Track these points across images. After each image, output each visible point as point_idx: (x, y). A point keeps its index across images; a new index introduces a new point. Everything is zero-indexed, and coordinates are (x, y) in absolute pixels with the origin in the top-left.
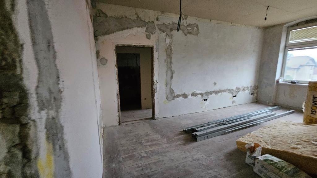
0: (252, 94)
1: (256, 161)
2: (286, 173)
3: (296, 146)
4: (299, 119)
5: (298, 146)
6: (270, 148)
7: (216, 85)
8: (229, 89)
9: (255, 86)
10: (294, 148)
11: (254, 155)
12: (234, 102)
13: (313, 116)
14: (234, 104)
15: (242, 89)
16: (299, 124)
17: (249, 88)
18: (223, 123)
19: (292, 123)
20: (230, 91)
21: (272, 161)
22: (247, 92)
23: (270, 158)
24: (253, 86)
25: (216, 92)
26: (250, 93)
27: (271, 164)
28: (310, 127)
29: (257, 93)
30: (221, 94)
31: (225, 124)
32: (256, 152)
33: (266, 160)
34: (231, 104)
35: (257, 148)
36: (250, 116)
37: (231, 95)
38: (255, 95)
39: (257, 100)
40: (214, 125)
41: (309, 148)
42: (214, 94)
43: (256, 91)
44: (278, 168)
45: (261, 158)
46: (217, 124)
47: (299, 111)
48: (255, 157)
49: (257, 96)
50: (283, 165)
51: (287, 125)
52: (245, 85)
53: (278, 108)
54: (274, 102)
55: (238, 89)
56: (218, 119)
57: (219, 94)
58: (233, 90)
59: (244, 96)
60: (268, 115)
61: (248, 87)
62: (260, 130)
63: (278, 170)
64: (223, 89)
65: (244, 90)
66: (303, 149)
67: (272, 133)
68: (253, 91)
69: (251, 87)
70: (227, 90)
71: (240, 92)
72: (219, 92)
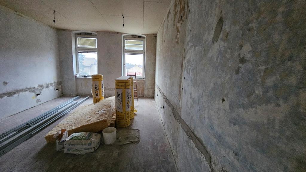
0: (57, 90)
1: (65, 143)
2: (85, 139)
3: (89, 119)
4: (91, 101)
5: (90, 119)
6: (74, 128)
7: (8, 84)
8: (29, 87)
9: (58, 82)
10: (88, 121)
11: (63, 139)
12: (38, 101)
13: (97, 97)
14: (39, 103)
15: (45, 86)
16: (91, 105)
17: (53, 84)
18: (27, 126)
19: (88, 105)
20: (31, 90)
21: (76, 136)
22: (52, 88)
23: (74, 136)
24: (56, 82)
25: (10, 94)
26: (54, 89)
27: (75, 139)
28: (96, 104)
29: (62, 88)
30: (18, 95)
31: (30, 126)
32: (64, 137)
33: (71, 139)
34: (36, 104)
35: (64, 133)
36: (57, 110)
37: (33, 94)
38: (60, 90)
39: (63, 94)
40: (14, 133)
41: (95, 117)
42: (6, 97)
43: (60, 86)
44: (80, 139)
45: (67, 139)
46: (17, 131)
47: (91, 96)
48: (64, 140)
49: (62, 91)
50: (83, 135)
51: (84, 108)
52: (48, 82)
53: (79, 97)
54: (76, 93)
55: (41, 86)
56: (19, 125)
57: (16, 95)
58: (35, 88)
59: (49, 92)
60: (72, 104)
61: (51, 84)
62: (67, 118)
63: (80, 141)
64: (21, 88)
65: (48, 86)
66: (93, 119)
67: (75, 117)
68: (58, 86)
69: (55, 83)
70: (27, 89)
71: (44, 89)
72: (14, 93)
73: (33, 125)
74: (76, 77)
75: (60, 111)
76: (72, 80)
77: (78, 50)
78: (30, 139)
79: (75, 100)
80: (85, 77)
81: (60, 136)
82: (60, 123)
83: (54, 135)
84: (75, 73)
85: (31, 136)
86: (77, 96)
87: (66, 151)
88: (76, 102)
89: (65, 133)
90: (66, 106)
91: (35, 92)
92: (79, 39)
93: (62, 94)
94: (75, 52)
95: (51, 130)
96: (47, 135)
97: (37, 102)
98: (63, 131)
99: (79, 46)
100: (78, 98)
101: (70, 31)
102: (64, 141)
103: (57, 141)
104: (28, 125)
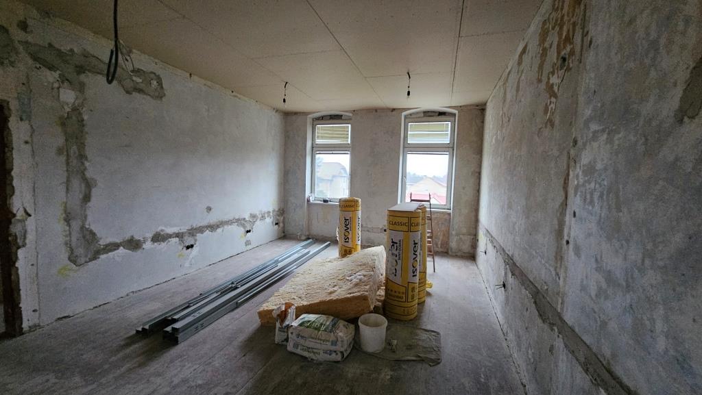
0: (276, 224)
1: (290, 330)
2: (325, 330)
3: (332, 290)
4: (334, 253)
5: (335, 289)
6: (305, 303)
7: (213, 210)
8: (237, 218)
9: (279, 209)
10: (331, 293)
11: (287, 323)
12: (248, 243)
13: (346, 244)
14: (249, 247)
15: (260, 216)
16: (335, 259)
17: (271, 214)
18: (232, 287)
19: (329, 260)
20: (240, 221)
21: (309, 321)
22: (269, 220)
23: (306, 319)
24: (277, 210)
25: (213, 227)
26: (273, 223)
27: (308, 327)
28: (345, 260)
29: (284, 222)
30: (223, 231)
31: (236, 288)
32: (289, 317)
33: (301, 325)
34: (244, 248)
35: (289, 310)
36: (277, 262)
37: (242, 230)
38: (281, 225)
39: (284, 235)
40: (215, 295)
41: (345, 287)
42: (207, 232)
43: (282, 218)
44: (316, 329)
45: (295, 324)
46: (219, 293)
47: (334, 242)
48: (288, 325)
49: (284, 227)
50: (321, 321)
51: (322, 264)
52: (265, 210)
53: (311, 242)
54: (307, 233)
55: (253, 216)
56: (221, 282)
57: (219, 230)
58: (244, 219)
59: (265, 228)
60: (300, 255)
61: (269, 212)
62: (292, 281)
63: (317, 331)
64: (226, 218)
65: (263, 218)
66: (340, 290)
67: (308, 281)
68: (278, 217)
69: (274, 211)
70: (235, 221)
71: (258, 223)
72: (217, 226)
73: (241, 286)
74: (308, 201)
75: (280, 265)
76: (302, 207)
77: (316, 149)
78: (236, 311)
79: (305, 247)
80: (325, 201)
81: (283, 315)
82: (282, 290)
83: (273, 310)
84: (308, 193)
85: (238, 306)
86: (309, 239)
87: (290, 347)
88: (307, 251)
89: (292, 311)
90: (289, 256)
91: (244, 226)
92: (320, 127)
93: (284, 232)
94: (311, 152)
95: (265, 301)
96: (261, 309)
97: (246, 245)
98: (288, 306)
99: (318, 141)
100: (309, 243)
101: (305, 114)
102: (288, 327)
103: (278, 325)
104: (233, 285)
